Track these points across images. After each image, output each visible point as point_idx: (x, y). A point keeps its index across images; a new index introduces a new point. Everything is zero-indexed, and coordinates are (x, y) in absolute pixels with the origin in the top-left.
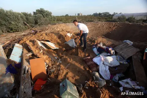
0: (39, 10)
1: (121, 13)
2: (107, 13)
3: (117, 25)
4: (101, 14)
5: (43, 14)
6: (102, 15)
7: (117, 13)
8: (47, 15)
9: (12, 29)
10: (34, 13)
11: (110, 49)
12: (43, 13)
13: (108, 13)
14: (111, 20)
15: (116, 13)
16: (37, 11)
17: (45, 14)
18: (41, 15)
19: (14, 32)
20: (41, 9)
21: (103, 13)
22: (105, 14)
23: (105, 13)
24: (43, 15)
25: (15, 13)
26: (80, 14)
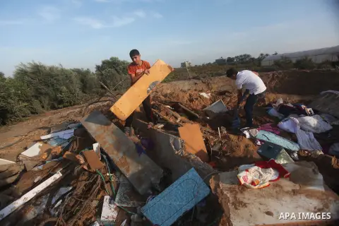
0: (108, 61)
1: (276, 54)
2: (245, 55)
3: (277, 77)
5: (118, 68)
6: (235, 60)
7: (267, 55)
8: (124, 69)
9: (61, 102)
10: (98, 68)
11: (303, 106)
12: (117, 66)
13: (248, 56)
14: (259, 68)
15: (265, 54)
16: (104, 63)
17: (121, 67)
18: (113, 70)
19: (64, 107)
20: (112, 59)
21: (237, 57)
22: (242, 60)
23: (241, 56)
24: (116, 70)
25: (67, 71)
26: (187, 64)
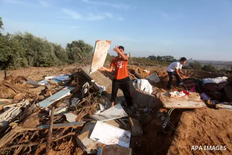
0: (77, 42)
1: (191, 59)
2: (170, 56)
4: (162, 57)
8: (87, 49)
9: (42, 62)
10: (69, 45)
12: (83, 47)
13: (172, 57)
16: (73, 42)
17: (85, 48)
19: (44, 66)
20: (79, 41)
21: (164, 57)
22: (168, 59)
24: (81, 49)
